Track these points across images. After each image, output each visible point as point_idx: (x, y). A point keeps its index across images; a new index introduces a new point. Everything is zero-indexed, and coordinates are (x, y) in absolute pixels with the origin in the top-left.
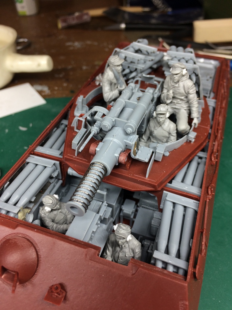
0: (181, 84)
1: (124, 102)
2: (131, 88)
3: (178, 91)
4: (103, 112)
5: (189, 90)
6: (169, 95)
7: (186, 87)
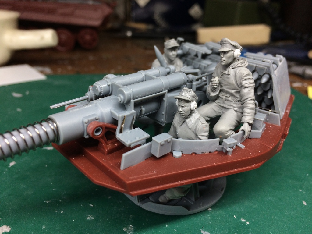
1: (144, 75)
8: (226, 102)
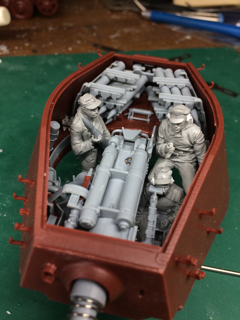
0: (184, 133)
1: (109, 173)
2: (113, 144)
3: (180, 141)
4: (79, 194)
5: (196, 140)
6: (170, 149)
7: (191, 136)
8: (179, 157)
